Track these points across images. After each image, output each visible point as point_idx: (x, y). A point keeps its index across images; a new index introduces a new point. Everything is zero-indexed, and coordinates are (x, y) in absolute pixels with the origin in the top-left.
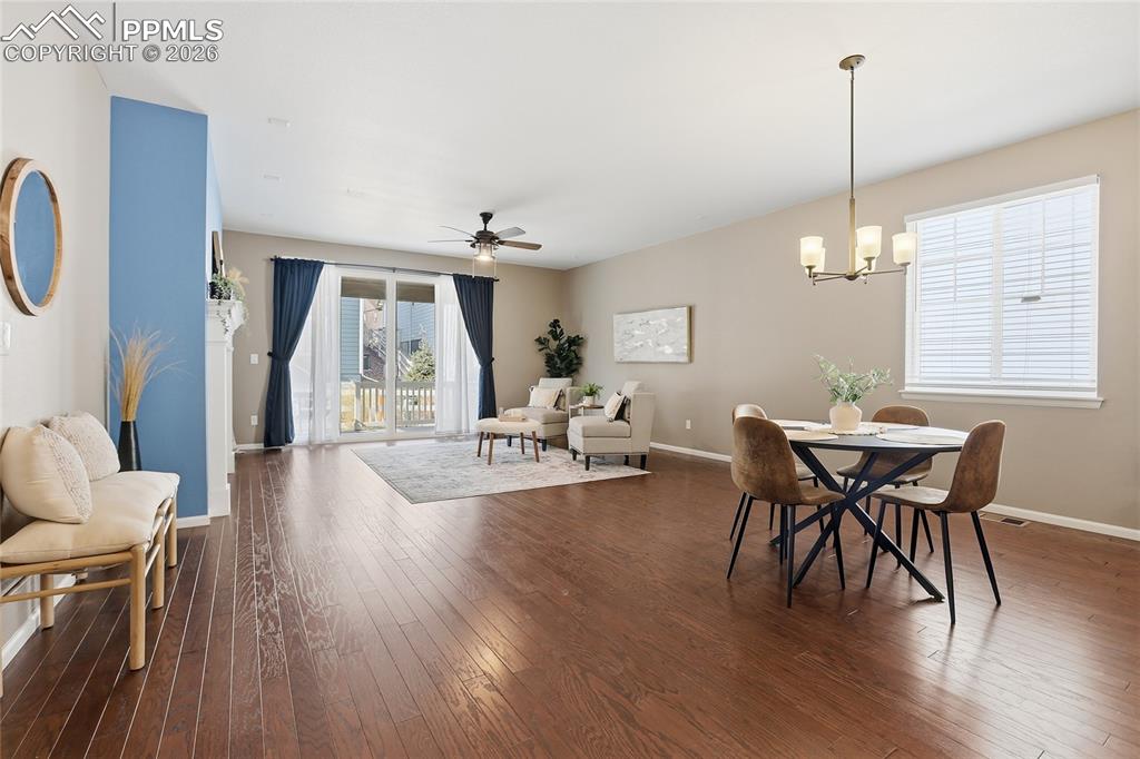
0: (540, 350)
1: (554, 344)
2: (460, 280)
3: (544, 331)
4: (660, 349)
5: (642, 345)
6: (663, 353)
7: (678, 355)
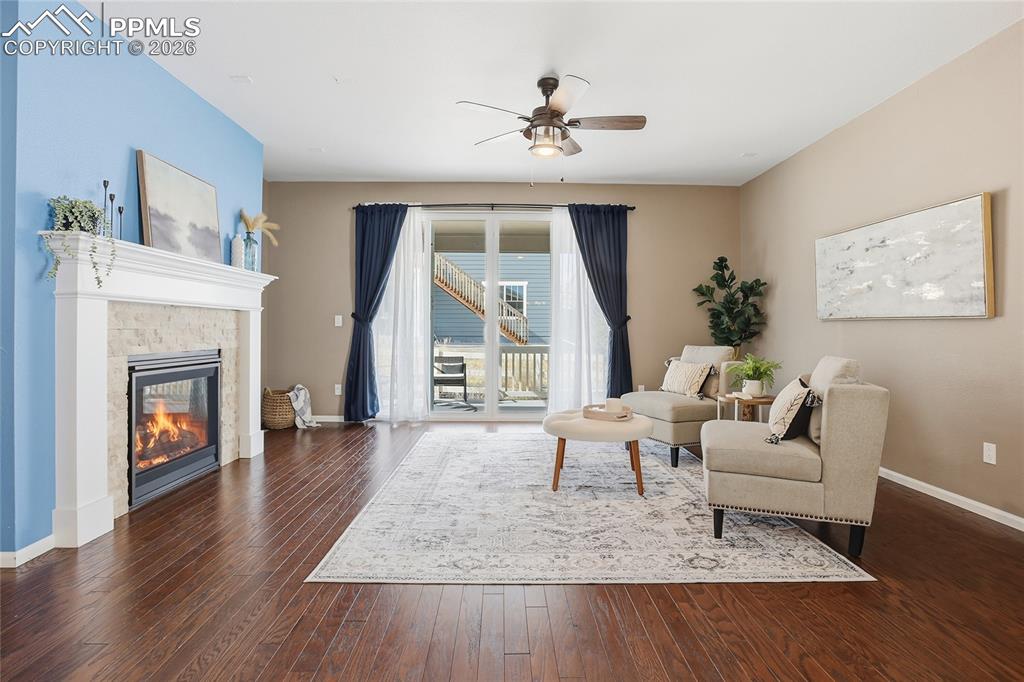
0: (700, 304)
1: (720, 295)
2: (578, 211)
3: (706, 275)
4: (913, 291)
5: (870, 288)
6: (920, 300)
7: (955, 301)
